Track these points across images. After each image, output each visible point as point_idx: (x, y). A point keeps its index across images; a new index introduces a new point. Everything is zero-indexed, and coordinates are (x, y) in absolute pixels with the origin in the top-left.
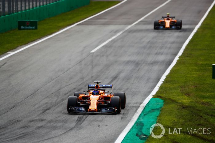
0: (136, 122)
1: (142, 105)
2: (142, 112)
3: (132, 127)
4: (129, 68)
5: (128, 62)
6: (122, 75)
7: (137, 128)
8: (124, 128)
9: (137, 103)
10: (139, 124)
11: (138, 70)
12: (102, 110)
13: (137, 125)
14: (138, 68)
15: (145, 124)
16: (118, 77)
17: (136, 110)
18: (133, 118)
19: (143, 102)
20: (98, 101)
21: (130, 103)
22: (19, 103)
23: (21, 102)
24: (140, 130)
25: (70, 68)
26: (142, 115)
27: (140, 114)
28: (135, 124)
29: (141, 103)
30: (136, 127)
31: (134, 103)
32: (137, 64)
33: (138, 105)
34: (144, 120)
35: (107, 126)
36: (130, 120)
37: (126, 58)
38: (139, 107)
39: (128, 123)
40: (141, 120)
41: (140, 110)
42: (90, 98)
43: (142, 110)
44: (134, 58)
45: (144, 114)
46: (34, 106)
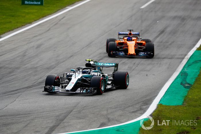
0: (181, 72)
1: (186, 57)
2: (187, 63)
3: (177, 77)
4: (176, 22)
5: (175, 18)
6: (169, 29)
7: (181, 78)
8: (170, 77)
9: (182, 55)
10: (183, 74)
11: (184, 25)
12: (139, 54)
13: (182, 75)
14: (183, 23)
15: (189, 74)
16: (165, 31)
17: (181, 62)
18: (178, 68)
19: (187, 54)
21: (176, 55)
22: (75, 53)
23: (78, 52)
24: (185, 79)
25: (122, 23)
26: (187, 66)
27: (185, 65)
28: (179, 74)
29: (186, 55)
30: (181, 76)
31: (179, 55)
32: (183, 19)
33: (183, 56)
34: (188, 71)
35: (154, 75)
36: (176, 70)
37: (173, 14)
38: (183, 58)
39: (174, 73)
40: (186, 70)
41: (185, 61)
43: (186, 62)
44: (181, 14)
45: (189, 65)
46: (89, 56)
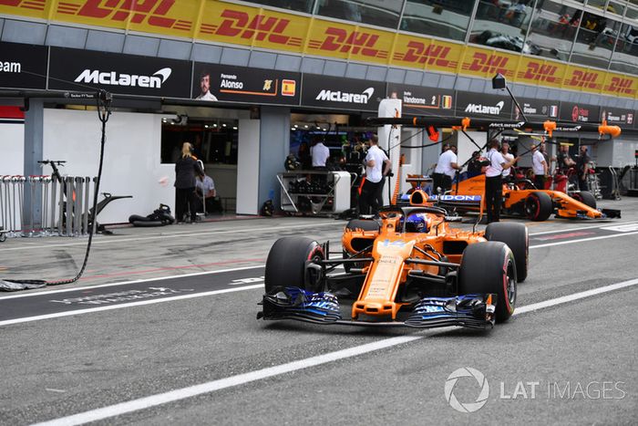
20: (407, 262)
42: (371, 250)
